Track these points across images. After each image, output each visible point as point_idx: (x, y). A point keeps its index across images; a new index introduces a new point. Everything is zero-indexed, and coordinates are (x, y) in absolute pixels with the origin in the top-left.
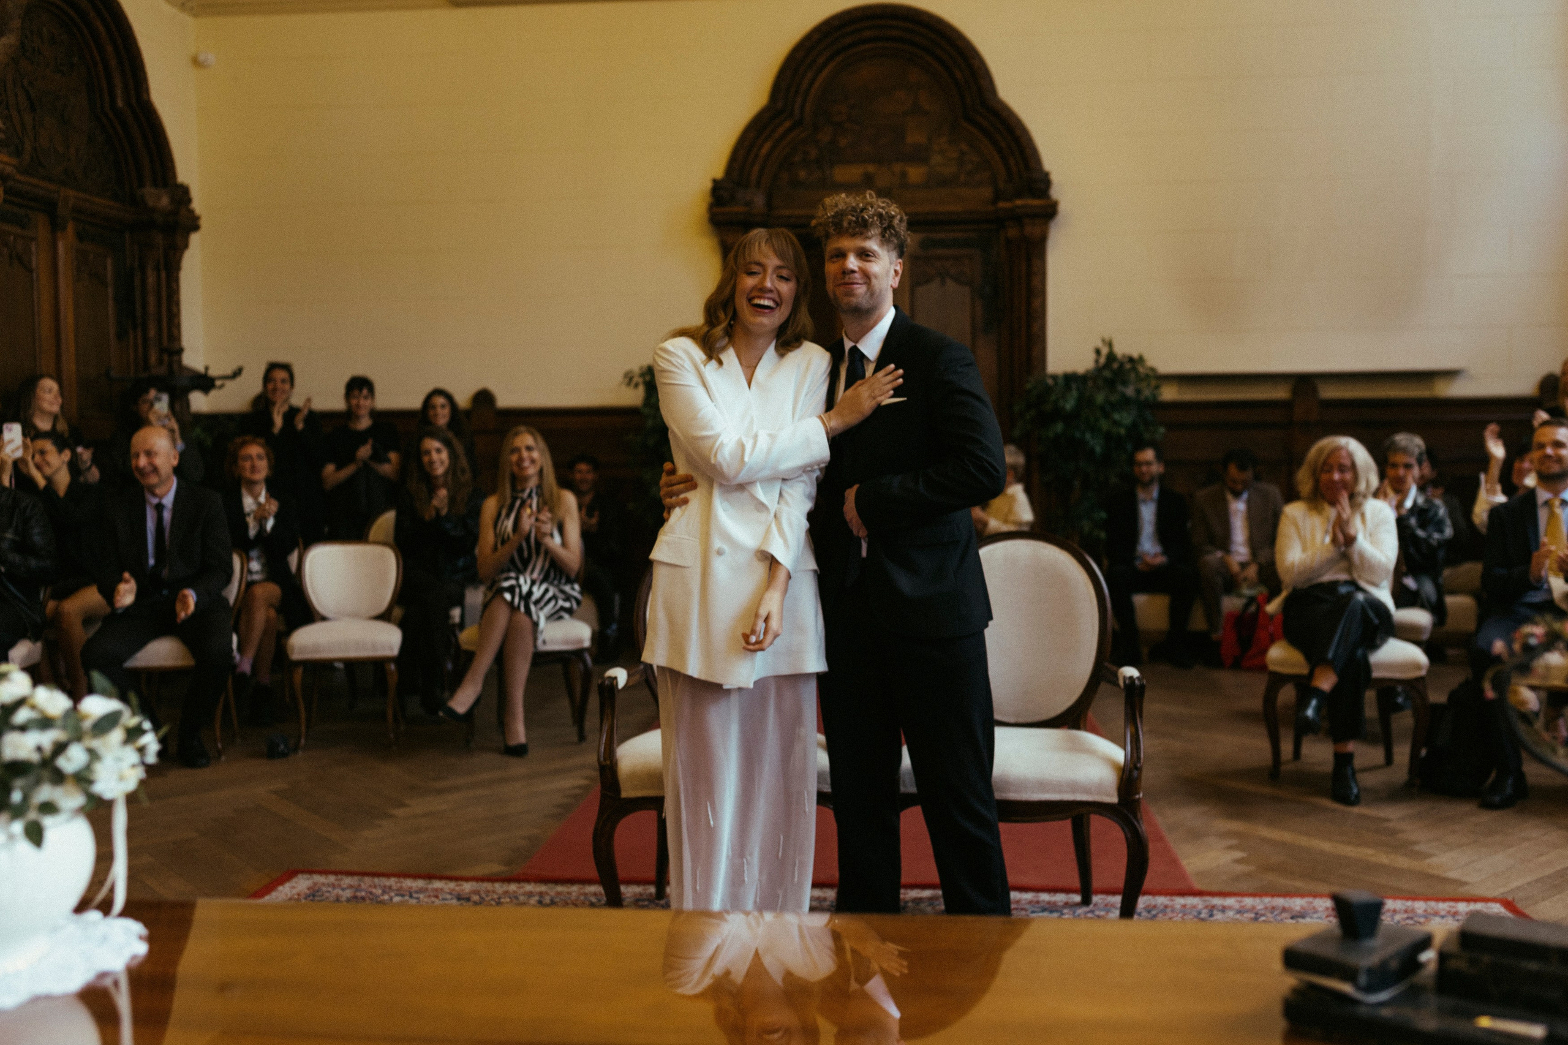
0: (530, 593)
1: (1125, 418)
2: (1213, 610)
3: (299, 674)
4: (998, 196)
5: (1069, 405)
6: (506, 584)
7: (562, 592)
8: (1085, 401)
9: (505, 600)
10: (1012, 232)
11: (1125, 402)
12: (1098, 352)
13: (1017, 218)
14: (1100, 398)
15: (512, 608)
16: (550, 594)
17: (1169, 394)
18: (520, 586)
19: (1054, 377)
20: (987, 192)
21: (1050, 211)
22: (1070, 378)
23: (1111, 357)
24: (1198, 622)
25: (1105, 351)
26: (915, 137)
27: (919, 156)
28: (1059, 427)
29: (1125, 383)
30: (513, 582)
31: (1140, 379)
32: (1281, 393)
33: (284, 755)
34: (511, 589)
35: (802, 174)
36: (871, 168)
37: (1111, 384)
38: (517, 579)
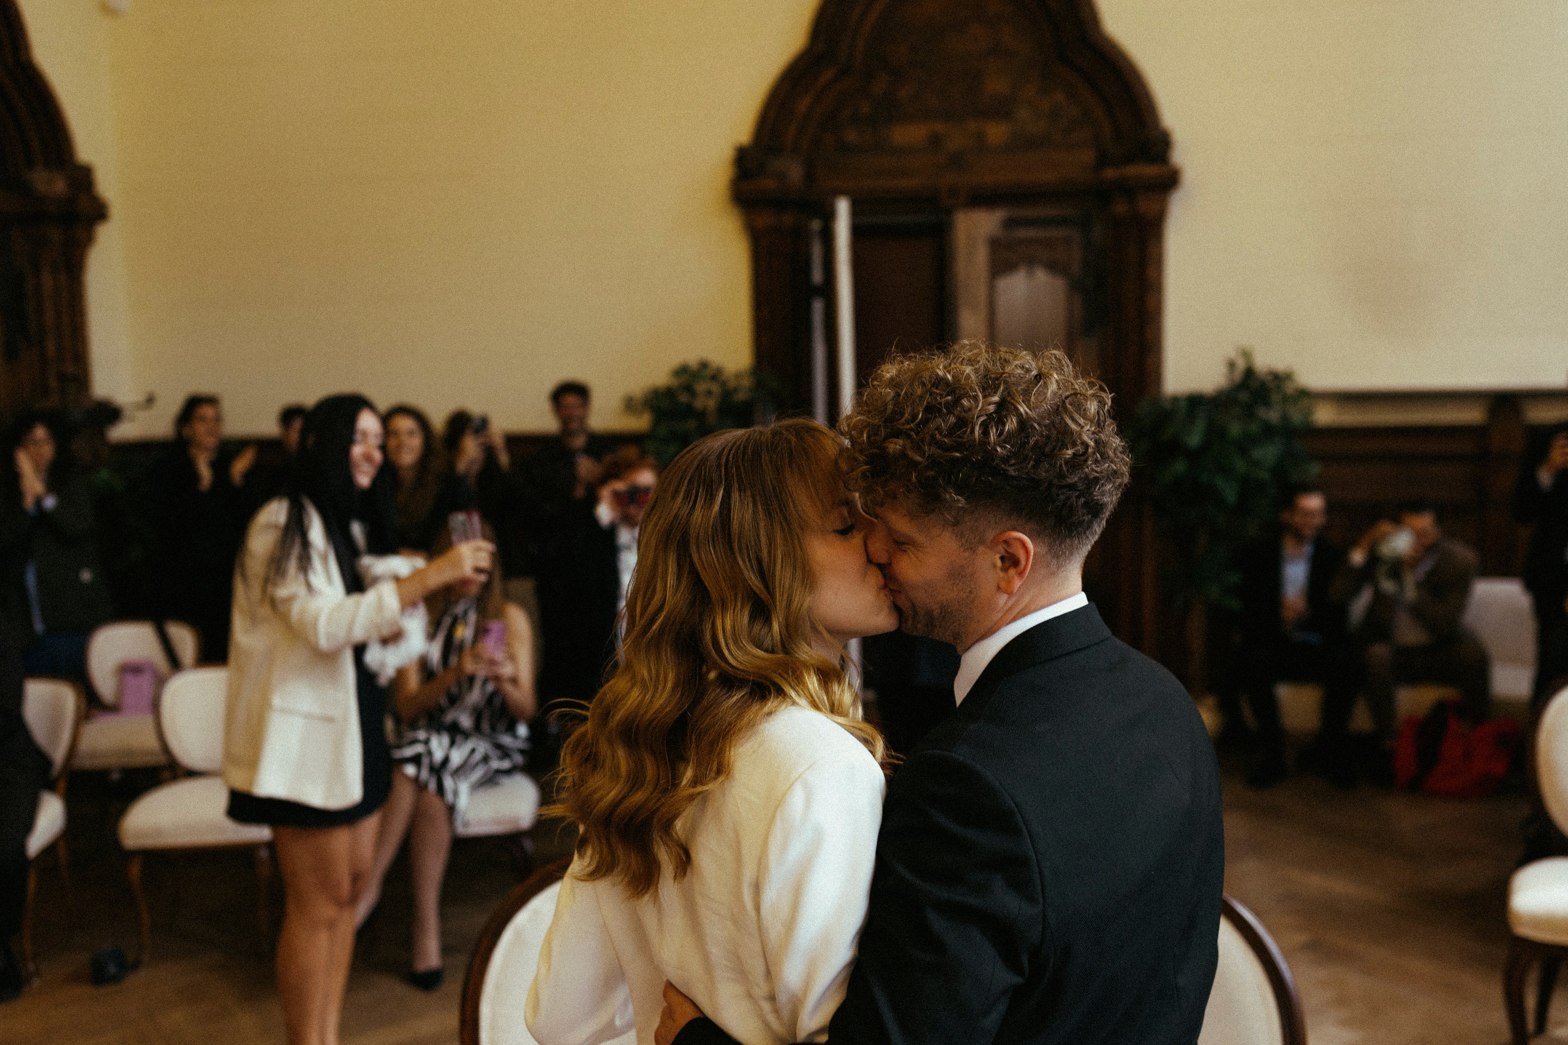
0: (446, 760)
1: (1268, 453)
2: (1383, 708)
3: (135, 870)
4: (1103, 160)
5: (1194, 439)
6: (409, 752)
7: (498, 746)
8: (1215, 433)
9: (406, 777)
10: (1120, 208)
11: (1268, 431)
12: (1232, 365)
13: (1128, 190)
14: (1235, 429)
15: (419, 786)
16: (478, 756)
17: (1324, 415)
18: (430, 753)
19: (1175, 399)
20: (1087, 156)
21: (1170, 180)
22: (1195, 402)
23: (1249, 373)
24: (1361, 720)
25: (1241, 364)
26: (996, 85)
27: (1001, 110)
28: (1180, 467)
29: (1267, 404)
30: (419, 748)
31: (1286, 399)
32: (1472, 415)
33: (116, 979)
34: (416, 760)
35: (852, 136)
36: (939, 127)
37: (1249, 411)
38: (427, 742)
